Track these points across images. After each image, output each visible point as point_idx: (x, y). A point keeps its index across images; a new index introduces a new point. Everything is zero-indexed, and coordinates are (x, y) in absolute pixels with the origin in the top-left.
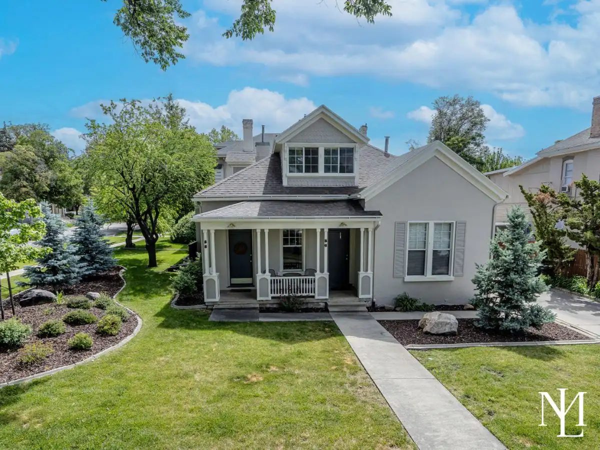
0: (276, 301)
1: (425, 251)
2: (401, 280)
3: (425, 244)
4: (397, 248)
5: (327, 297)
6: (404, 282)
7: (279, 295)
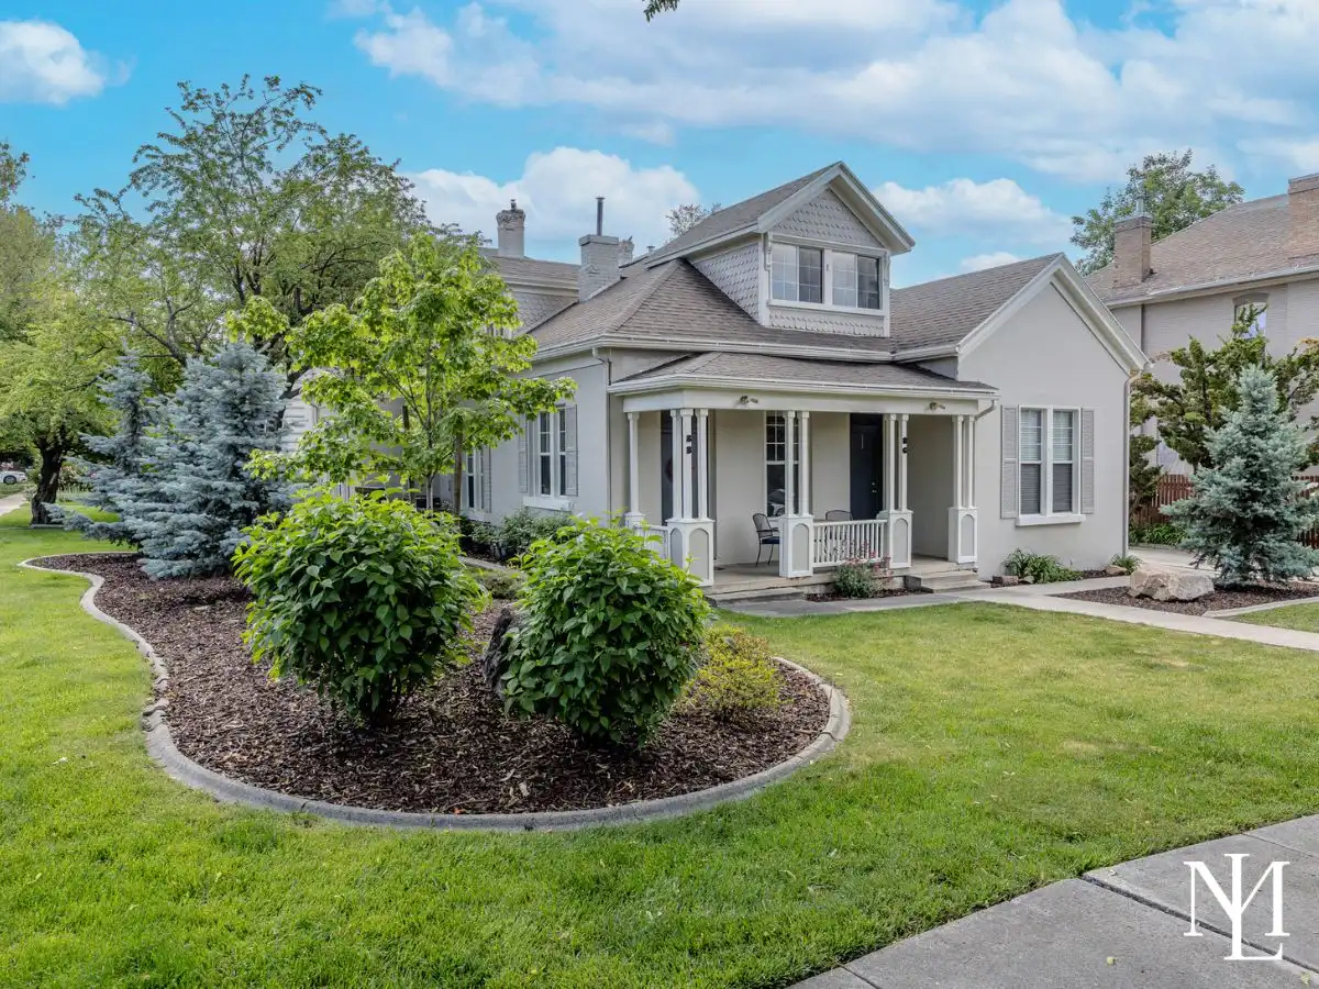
0: (825, 578)
1: (1039, 465)
2: (1012, 522)
3: (1039, 453)
4: (1005, 459)
5: (908, 564)
6: (1017, 527)
7: (832, 563)
